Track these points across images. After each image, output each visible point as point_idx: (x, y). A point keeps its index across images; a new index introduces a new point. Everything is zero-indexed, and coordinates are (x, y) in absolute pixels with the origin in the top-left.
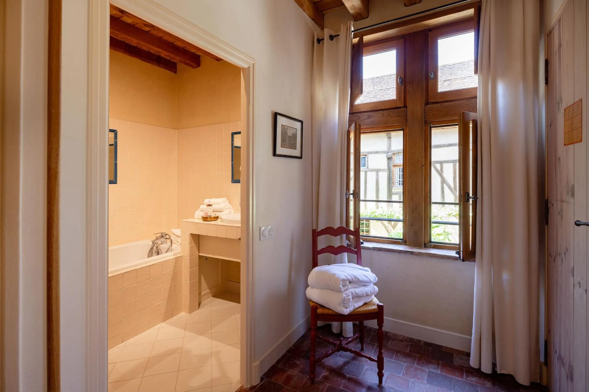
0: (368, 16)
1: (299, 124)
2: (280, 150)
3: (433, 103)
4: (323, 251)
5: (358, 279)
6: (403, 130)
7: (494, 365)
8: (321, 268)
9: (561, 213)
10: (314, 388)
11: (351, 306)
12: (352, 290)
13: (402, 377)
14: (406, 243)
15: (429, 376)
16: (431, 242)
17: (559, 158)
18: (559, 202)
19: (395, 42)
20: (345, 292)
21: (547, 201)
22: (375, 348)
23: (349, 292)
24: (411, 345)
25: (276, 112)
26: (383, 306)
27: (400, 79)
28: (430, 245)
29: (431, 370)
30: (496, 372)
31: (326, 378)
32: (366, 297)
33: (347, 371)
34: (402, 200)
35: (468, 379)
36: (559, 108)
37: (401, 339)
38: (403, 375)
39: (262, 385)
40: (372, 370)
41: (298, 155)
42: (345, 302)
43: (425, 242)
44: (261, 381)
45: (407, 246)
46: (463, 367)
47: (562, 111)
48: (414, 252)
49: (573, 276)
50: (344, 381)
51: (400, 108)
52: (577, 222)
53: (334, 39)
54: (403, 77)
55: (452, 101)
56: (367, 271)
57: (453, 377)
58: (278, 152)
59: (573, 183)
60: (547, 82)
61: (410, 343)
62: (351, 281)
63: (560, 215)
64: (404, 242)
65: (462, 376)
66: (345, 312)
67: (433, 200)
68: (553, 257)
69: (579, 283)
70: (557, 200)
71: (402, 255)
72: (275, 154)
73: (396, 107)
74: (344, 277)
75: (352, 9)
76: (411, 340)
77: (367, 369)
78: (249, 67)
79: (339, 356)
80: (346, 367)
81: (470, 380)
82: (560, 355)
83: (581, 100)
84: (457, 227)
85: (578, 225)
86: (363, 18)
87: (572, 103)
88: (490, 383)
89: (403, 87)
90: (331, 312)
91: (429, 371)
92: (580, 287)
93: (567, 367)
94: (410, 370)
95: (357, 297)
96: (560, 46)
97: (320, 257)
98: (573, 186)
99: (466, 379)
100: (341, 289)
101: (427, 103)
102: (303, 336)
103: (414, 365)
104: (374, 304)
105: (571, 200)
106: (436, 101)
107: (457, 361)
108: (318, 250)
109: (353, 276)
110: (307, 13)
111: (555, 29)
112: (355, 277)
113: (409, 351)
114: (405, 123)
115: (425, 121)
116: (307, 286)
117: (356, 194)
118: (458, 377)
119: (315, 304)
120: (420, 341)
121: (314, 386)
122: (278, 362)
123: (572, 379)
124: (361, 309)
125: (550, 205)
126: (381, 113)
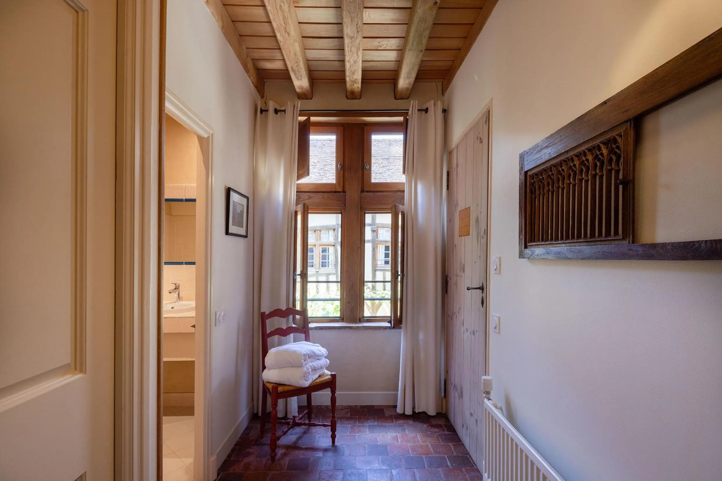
0: (312, 98)
1: (245, 200)
2: (233, 229)
3: (367, 191)
4: (273, 333)
5: (315, 353)
6: (341, 213)
7: (414, 408)
8: (277, 349)
9: (456, 284)
10: (276, 464)
11: (310, 378)
12: (311, 364)
13: (350, 434)
14: (343, 320)
15: (369, 429)
16: (364, 317)
17: (455, 246)
18: (455, 277)
19: (336, 128)
20: (306, 366)
21: (447, 276)
22: (321, 420)
23: (309, 366)
24: (351, 411)
25: (229, 187)
26: (335, 374)
27: (340, 164)
28: (364, 320)
29: (370, 424)
30: (415, 412)
31: (285, 455)
32: (321, 369)
33: (301, 443)
34: (339, 280)
35: (397, 422)
36: (456, 210)
37: (341, 408)
38: (350, 433)
39: (220, 479)
40: (323, 437)
41: (244, 233)
42: (305, 376)
43: (360, 317)
44: (218, 476)
45: (345, 322)
46: (392, 416)
47: (458, 212)
48: (353, 327)
49: (464, 326)
50: (301, 452)
51: (339, 192)
52: (468, 288)
53: (279, 113)
54: (342, 163)
55: (382, 192)
56: (319, 346)
57: (387, 424)
58: (230, 231)
59: (463, 263)
60: (448, 189)
61: (349, 410)
62: (310, 355)
63: (456, 285)
64: (342, 319)
65: (393, 422)
66: (306, 384)
67: (366, 280)
68: (451, 317)
69: (467, 329)
70: (454, 275)
71: (342, 331)
72: (227, 233)
73: (335, 191)
74: (305, 352)
75: (299, 88)
76: (350, 407)
77: (319, 437)
78: (209, 137)
79: (290, 435)
80: (300, 441)
81: (398, 423)
82: (455, 385)
83: (470, 207)
84: (389, 301)
85: (468, 289)
86: (307, 99)
87: (464, 208)
88: (412, 421)
89: (342, 172)
90: (291, 388)
91: (369, 426)
92: (467, 331)
93: (459, 391)
94: (354, 428)
95: (314, 370)
96: (457, 165)
97: (269, 340)
98: (464, 265)
99: (396, 422)
100: (302, 363)
101: (362, 191)
102: (246, 429)
103: (356, 424)
104: (328, 375)
105: (463, 275)
106: (369, 190)
107: (387, 413)
108: (267, 333)
109: (311, 351)
110: (251, 80)
111: (454, 151)
112: (313, 352)
113: (350, 416)
114: (344, 207)
115: (361, 207)
116: (264, 368)
117: (304, 275)
118: (390, 423)
119: (274, 385)
120: (356, 406)
121: (275, 463)
122: (229, 456)
123: (462, 396)
124: (318, 380)
125: (448, 279)
126: (321, 195)
